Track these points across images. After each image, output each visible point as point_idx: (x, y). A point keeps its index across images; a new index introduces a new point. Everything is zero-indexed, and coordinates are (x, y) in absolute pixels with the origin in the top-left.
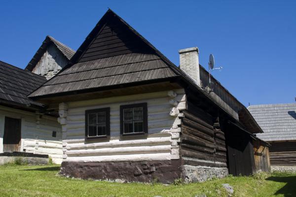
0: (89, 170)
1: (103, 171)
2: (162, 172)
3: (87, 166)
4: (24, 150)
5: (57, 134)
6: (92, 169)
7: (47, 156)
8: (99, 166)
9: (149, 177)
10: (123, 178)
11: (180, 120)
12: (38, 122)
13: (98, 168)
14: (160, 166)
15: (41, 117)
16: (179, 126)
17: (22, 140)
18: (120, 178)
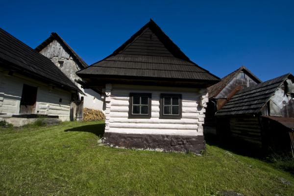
0: (132, 140)
1: (145, 142)
2: (192, 144)
3: (130, 137)
4: (38, 111)
5: (63, 100)
6: (136, 140)
7: (57, 117)
8: (141, 138)
9: (182, 148)
10: (162, 148)
11: (205, 109)
12: (50, 91)
13: (140, 140)
14: (190, 140)
15: (53, 88)
16: (204, 113)
17: (37, 103)
18: (160, 147)
